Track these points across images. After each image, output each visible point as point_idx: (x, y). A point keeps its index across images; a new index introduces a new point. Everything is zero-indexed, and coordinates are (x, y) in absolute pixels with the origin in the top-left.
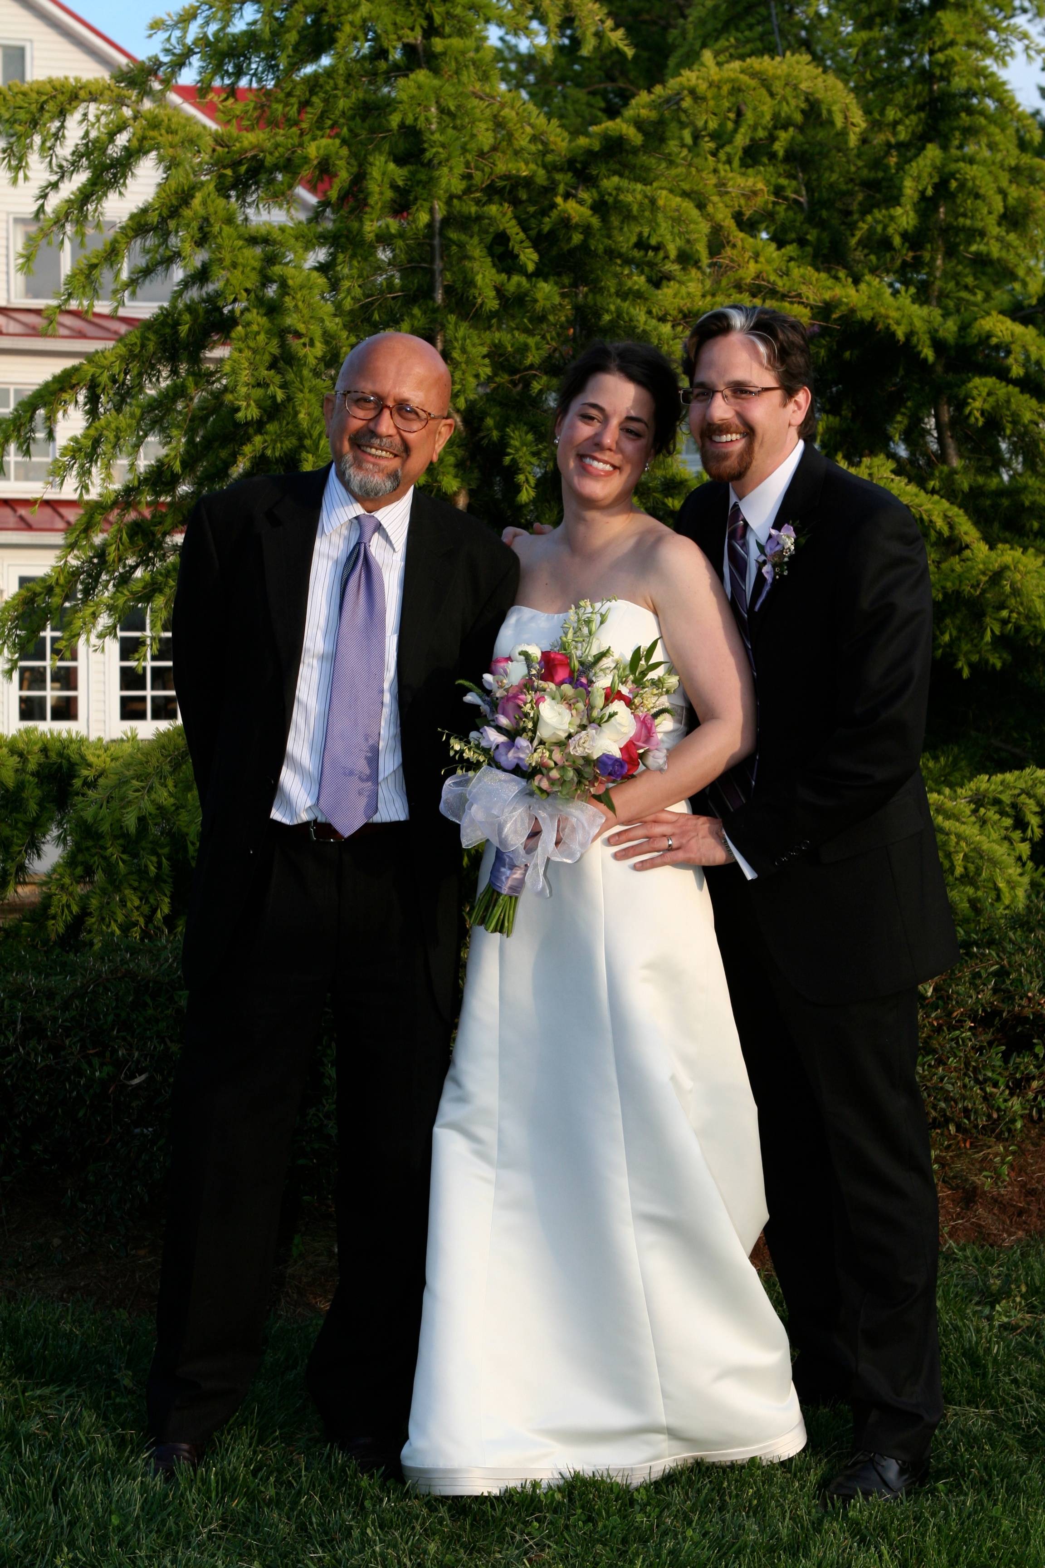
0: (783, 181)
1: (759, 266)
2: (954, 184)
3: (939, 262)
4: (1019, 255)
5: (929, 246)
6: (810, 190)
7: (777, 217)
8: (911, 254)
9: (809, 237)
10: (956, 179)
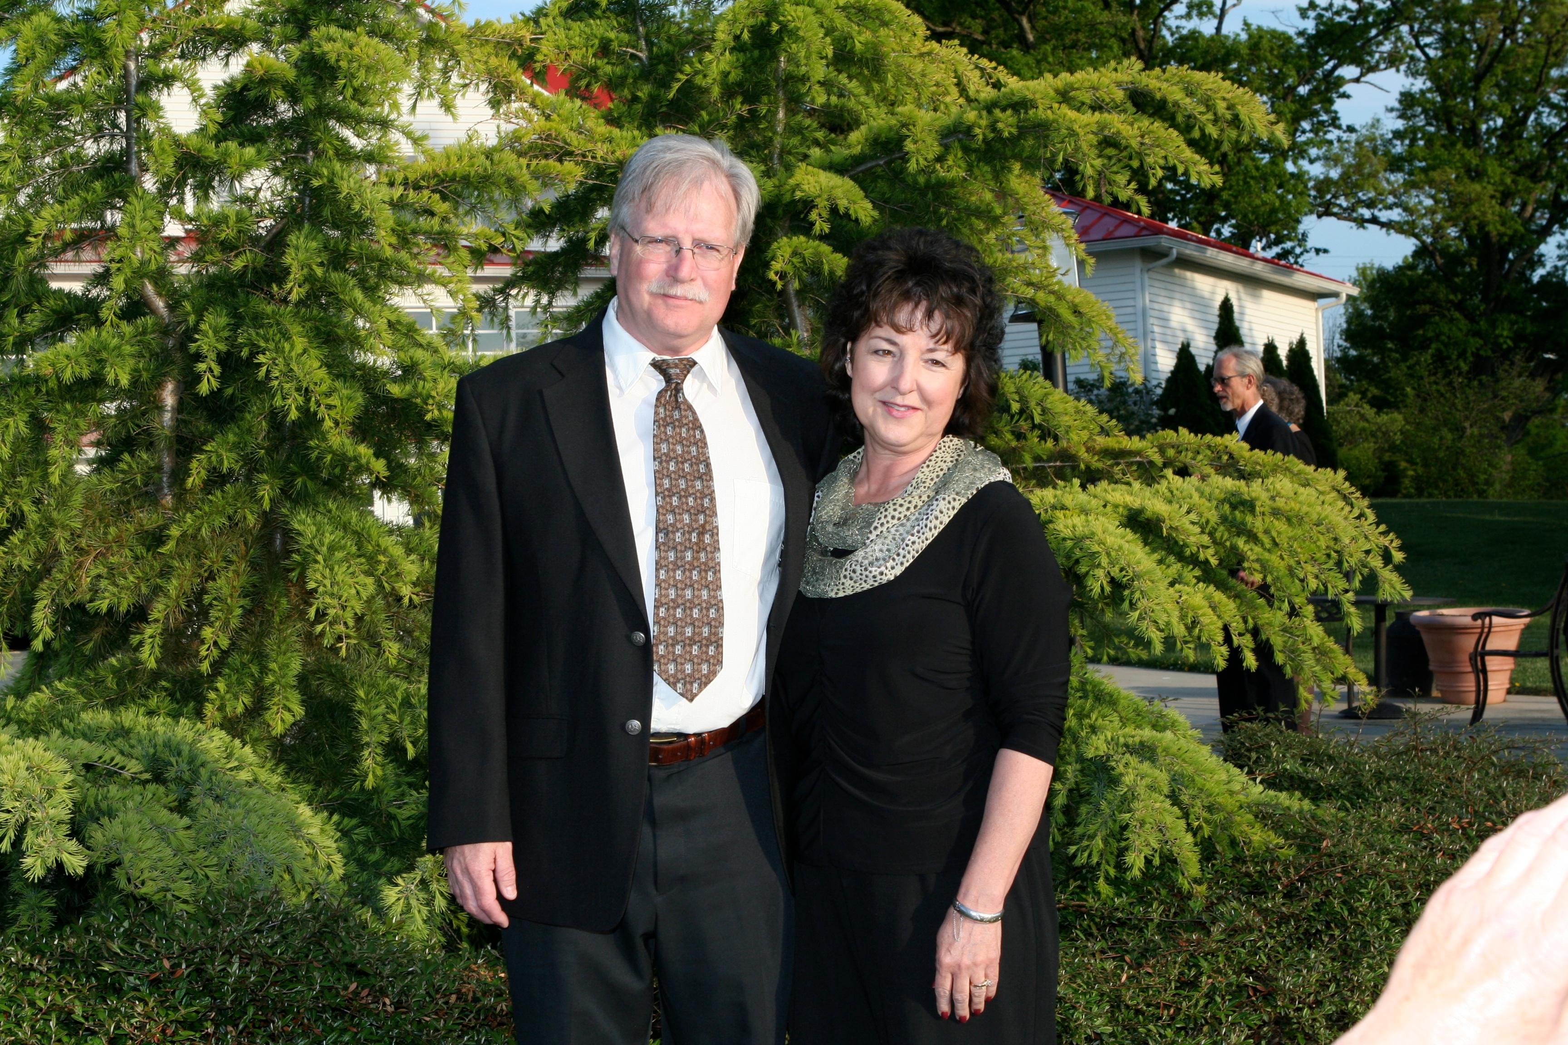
0: (612, 35)
1: (549, 124)
2: (775, 27)
3: (781, 115)
4: (862, 104)
5: (765, 99)
6: (650, 44)
7: (600, 72)
8: (746, 107)
9: (640, 94)
10: (779, 23)
